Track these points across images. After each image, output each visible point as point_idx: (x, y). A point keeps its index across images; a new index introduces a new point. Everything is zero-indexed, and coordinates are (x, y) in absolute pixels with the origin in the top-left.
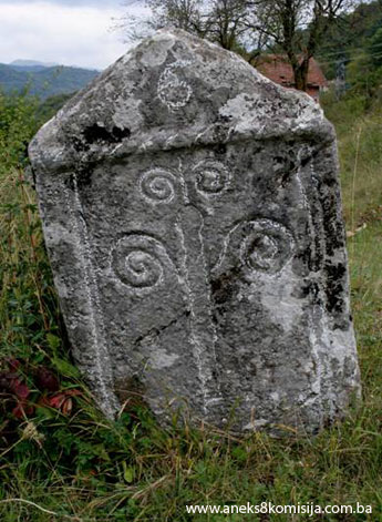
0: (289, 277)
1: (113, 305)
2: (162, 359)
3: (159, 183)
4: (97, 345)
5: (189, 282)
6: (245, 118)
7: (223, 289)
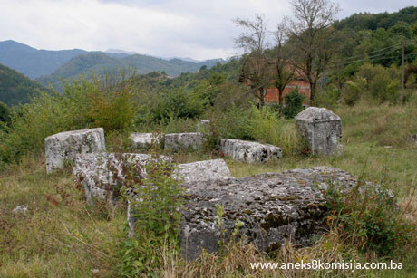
0: (335, 137)
1: (316, 141)
2: (320, 148)
3: (322, 126)
4: (313, 146)
5: (324, 137)
6: (332, 118)
7: (328, 138)
